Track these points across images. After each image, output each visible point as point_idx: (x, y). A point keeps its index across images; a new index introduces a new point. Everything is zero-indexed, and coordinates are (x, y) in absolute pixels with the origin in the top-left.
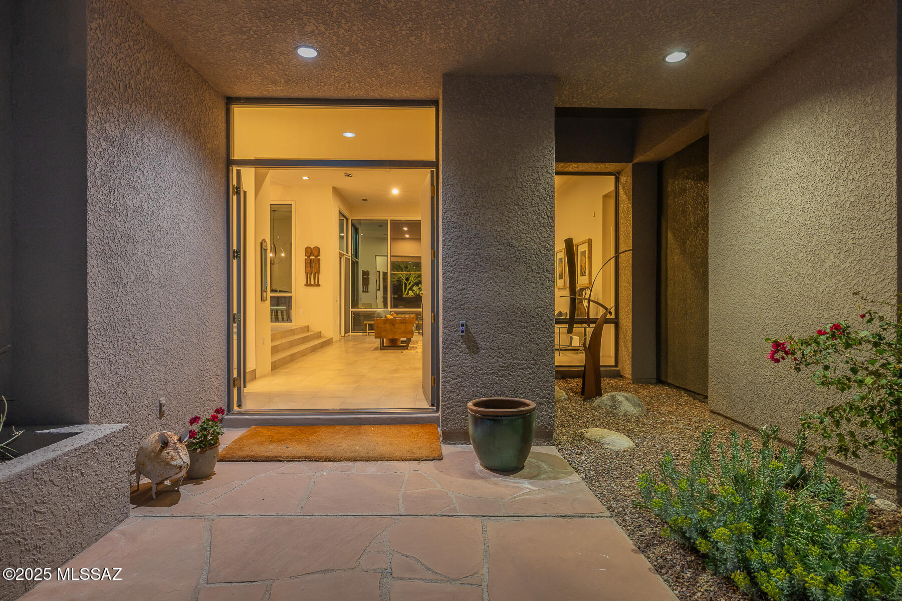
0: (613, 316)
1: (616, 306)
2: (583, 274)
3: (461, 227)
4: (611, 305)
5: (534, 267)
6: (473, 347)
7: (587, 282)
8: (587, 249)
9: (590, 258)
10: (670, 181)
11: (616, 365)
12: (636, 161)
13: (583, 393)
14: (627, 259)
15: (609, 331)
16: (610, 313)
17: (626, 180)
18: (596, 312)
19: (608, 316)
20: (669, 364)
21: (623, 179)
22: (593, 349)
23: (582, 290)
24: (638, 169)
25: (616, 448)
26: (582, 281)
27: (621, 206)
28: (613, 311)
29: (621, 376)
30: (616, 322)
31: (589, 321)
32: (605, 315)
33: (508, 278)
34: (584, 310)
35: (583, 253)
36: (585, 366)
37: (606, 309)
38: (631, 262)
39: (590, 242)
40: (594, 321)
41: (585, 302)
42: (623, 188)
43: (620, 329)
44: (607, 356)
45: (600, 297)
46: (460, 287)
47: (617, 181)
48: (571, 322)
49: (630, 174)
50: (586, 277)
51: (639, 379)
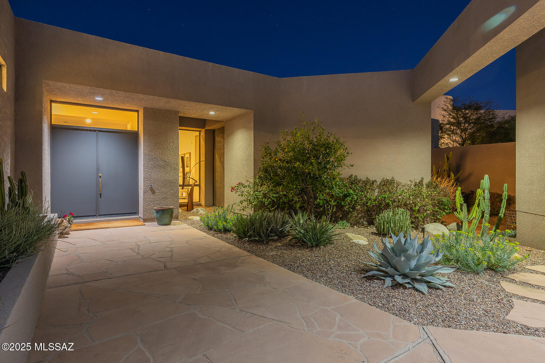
0: (198, 183)
1: (199, 179)
2: (187, 167)
3: (149, 155)
4: (197, 179)
5: (172, 168)
6: (153, 192)
7: (189, 170)
8: (189, 156)
9: (190, 160)
10: (217, 137)
11: (200, 202)
12: (206, 129)
13: (187, 210)
14: (203, 164)
15: (196, 189)
16: (197, 182)
17: (203, 134)
18: (191, 182)
19: (196, 183)
20: (217, 199)
21: (202, 134)
22: (191, 195)
23: (187, 173)
24: (207, 132)
25: (197, 219)
26: (187, 170)
27: (201, 143)
28: (198, 181)
29: (201, 205)
30: (199, 186)
31: (189, 185)
32: (195, 183)
33: (164, 171)
34: (187, 181)
35: (187, 158)
36: (188, 203)
37: (195, 181)
38: (204, 164)
39: (190, 153)
40: (191, 185)
41: (188, 178)
42: (202, 137)
43: (201, 188)
44: (196, 199)
45: (194, 176)
46: (149, 174)
47: (200, 134)
48: (183, 186)
49: (204, 132)
50: (189, 168)
51: (207, 206)
